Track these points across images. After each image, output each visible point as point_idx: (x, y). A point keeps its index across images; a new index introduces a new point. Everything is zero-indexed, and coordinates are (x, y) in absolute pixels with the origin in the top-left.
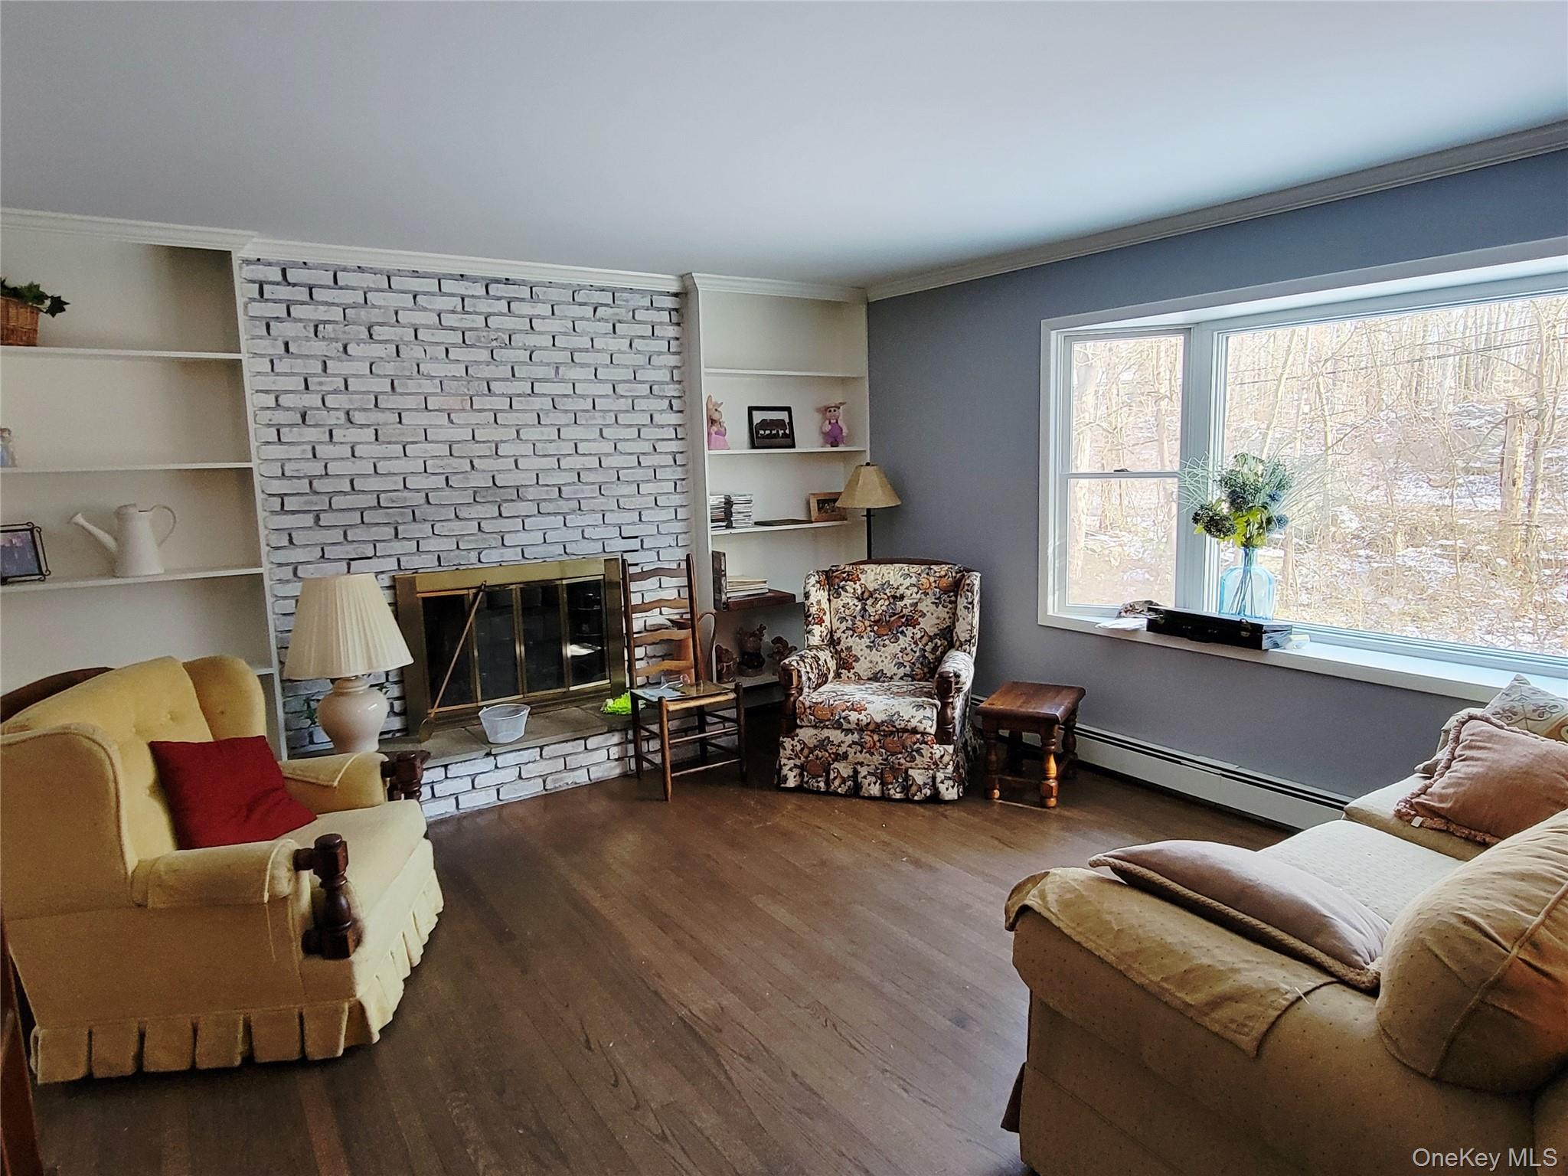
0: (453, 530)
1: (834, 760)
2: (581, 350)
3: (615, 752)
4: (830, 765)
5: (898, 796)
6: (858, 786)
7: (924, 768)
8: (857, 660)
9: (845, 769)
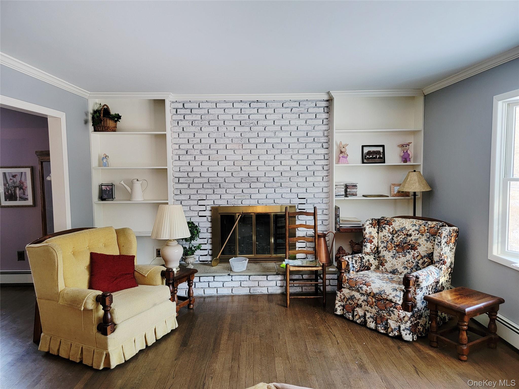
0: (233, 192)
1: (357, 306)
2: (285, 126)
3: (279, 283)
4: (355, 308)
5: (382, 331)
6: (365, 322)
7: (396, 321)
8: (386, 262)
9: (360, 312)
